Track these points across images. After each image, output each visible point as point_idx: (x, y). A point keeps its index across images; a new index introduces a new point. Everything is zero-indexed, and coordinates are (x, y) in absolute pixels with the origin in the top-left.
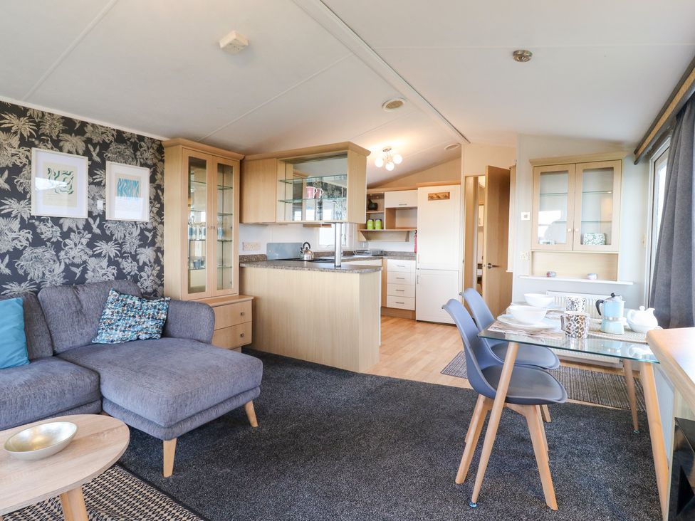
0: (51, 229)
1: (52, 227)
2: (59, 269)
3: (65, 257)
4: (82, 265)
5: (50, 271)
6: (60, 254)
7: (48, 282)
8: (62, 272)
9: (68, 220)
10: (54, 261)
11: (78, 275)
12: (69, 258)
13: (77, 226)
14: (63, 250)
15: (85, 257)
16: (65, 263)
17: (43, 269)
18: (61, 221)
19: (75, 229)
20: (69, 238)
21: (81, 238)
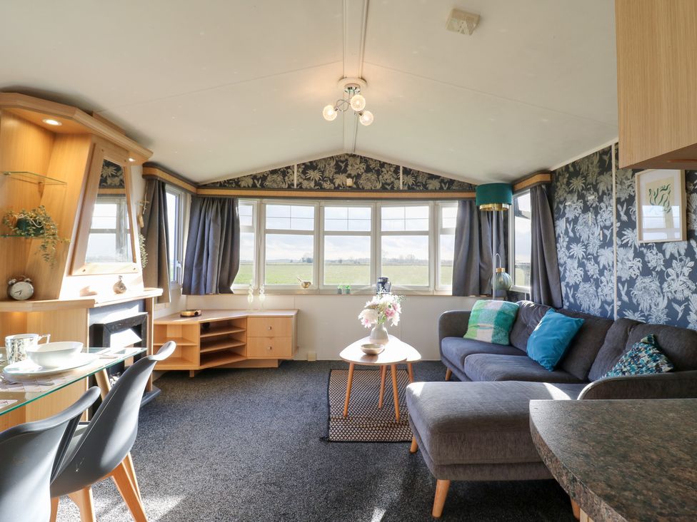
0: (655, 257)
1: (657, 254)
2: (663, 303)
3: (668, 290)
4: (684, 302)
5: (655, 305)
6: (663, 286)
7: (654, 317)
8: (665, 308)
9: (669, 245)
10: (659, 294)
11: (680, 315)
12: (671, 292)
13: (678, 252)
14: (666, 281)
15: (687, 293)
16: (668, 297)
17: (650, 301)
18: (664, 246)
19: (677, 255)
20: (671, 266)
21: (682, 267)
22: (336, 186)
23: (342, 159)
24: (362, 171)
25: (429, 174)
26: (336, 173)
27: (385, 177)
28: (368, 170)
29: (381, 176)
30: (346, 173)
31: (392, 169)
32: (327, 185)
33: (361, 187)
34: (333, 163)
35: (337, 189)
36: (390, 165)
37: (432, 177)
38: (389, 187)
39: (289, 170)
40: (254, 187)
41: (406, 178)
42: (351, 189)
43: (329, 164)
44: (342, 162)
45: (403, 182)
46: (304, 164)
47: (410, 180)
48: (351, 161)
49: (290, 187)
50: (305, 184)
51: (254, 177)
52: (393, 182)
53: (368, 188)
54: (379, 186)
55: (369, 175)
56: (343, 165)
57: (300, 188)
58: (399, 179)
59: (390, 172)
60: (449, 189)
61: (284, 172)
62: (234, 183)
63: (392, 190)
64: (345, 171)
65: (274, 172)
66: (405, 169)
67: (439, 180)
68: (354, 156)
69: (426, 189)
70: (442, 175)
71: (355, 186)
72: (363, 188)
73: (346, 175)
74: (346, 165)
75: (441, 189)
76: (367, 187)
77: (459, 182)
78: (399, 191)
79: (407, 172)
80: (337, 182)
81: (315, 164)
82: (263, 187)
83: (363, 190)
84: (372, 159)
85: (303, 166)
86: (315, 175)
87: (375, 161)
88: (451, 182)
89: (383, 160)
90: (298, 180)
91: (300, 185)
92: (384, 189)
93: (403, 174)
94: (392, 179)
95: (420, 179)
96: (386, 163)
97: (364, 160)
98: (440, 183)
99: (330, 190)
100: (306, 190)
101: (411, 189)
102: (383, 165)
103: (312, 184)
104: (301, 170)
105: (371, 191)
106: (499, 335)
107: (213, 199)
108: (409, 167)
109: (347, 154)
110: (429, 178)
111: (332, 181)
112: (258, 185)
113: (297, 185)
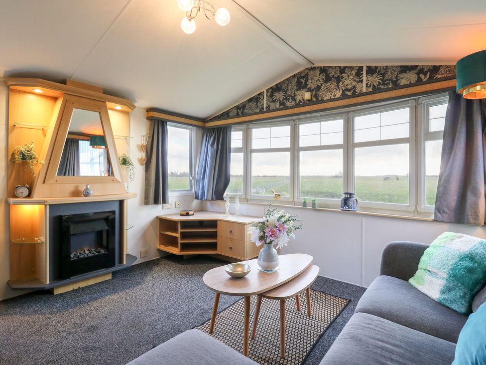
22: (297, 102)
23: (303, 74)
24: (322, 81)
25: (401, 67)
26: (297, 90)
27: (346, 82)
28: (328, 79)
29: (341, 83)
30: (306, 88)
31: (354, 72)
32: (289, 104)
33: (320, 99)
34: (295, 81)
35: (298, 105)
36: (351, 68)
37: (405, 69)
38: (349, 93)
39: (261, 96)
40: (238, 115)
41: (370, 78)
42: (310, 102)
43: (291, 83)
44: (303, 78)
45: (367, 84)
46: (271, 88)
47: (376, 80)
48: (311, 74)
49: (261, 111)
50: (273, 106)
51: (238, 107)
52: (354, 87)
53: (328, 98)
54: (338, 94)
55: (329, 84)
56: (303, 81)
57: (269, 110)
58: (362, 81)
59: (351, 77)
60: (431, 80)
61: (257, 99)
62: (225, 115)
63: (354, 95)
64: (306, 85)
65: (250, 100)
66: (369, 68)
67: (416, 71)
68: (314, 69)
69: (396, 86)
70: (420, 64)
71: (314, 99)
72: (322, 99)
73: (306, 89)
74: (307, 80)
75: (419, 82)
76: (326, 98)
77: (447, 67)
78: (362, 94)
79: (371, 71)
80: (298, 98)
81: (279, 86)
82: (244, 115)
83: (323, 101)
84: (331, 67)
85: (271, 90)
86: (279, 96)
87: (335, 67)
88: (435, 69)
89: (342, 65)
90: (267, 103)
91: (268, 107)
92: (344, 96)
93: (367, 74)
94: (354, 84)
95: (388, 76)
96: (347, 67)
97: (323, 70)
98: (418, 74)
99: (292, 107)
100: (274, 110)
101: (376, 90)
102: (343, 70)
103: (277, 105)
104: (269, 94)
105: (331, 100)
106: (453, 293)
107: (213, 129)
108: (373, 64)
109: (307, 69)
110: (401, 72)
111: (294, 99)
112: (240, 114)
113: (266, 108)
